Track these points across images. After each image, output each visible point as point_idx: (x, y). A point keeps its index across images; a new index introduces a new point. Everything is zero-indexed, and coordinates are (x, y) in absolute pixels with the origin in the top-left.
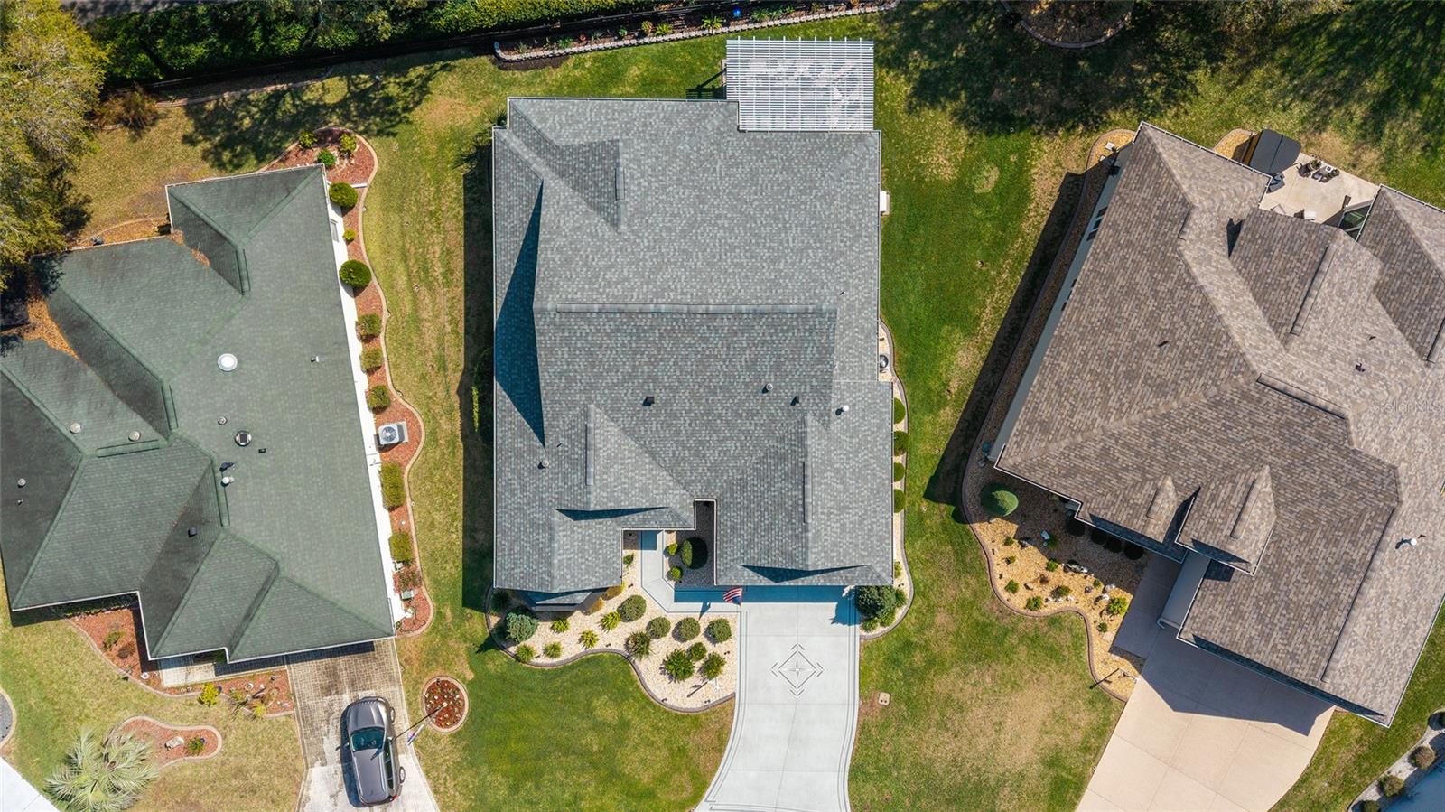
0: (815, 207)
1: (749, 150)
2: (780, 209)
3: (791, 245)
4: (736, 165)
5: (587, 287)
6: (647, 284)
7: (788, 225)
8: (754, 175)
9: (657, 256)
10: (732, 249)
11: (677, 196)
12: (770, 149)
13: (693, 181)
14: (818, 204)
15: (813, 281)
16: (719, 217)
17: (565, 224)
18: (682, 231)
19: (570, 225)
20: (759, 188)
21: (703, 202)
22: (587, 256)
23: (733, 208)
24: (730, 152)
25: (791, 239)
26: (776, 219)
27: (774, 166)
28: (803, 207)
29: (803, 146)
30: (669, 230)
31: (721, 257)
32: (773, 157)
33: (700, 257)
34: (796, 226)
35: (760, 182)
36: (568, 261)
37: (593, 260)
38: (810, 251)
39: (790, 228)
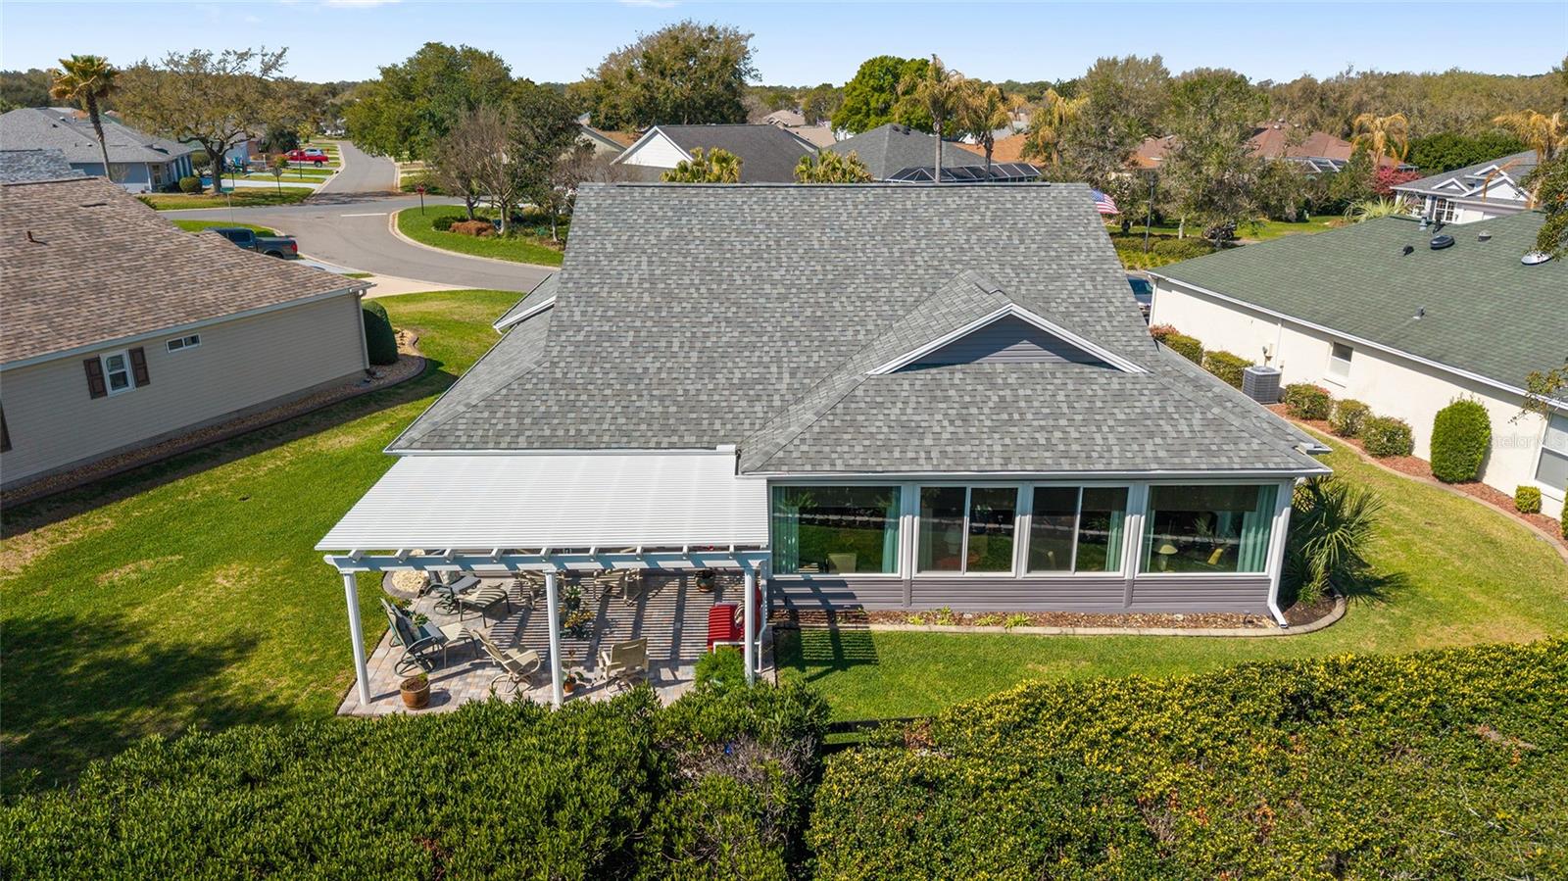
0: (584, 313)
1: (714, 413)
2: (658, 309)
3: (644, 259)
4: (743, 384)
5: (1009, 206)
6: (906, 210)
7: (646, 285)
8: (708, 367)
9: (896, 243)
10: (756, 254)
11: (870, 327)
12: (666, 415)
13: (840, 354)
14: (577, 317)
15: (614, 214)
16: (782, 298)
17: (1082, 285)
18: (853, 277)
19: (1071, 284)
20: (698, 345)
21: (815, 321)
22: (1022, 242)
23: (753, 311)
24: (758, 408)
25: (644, 266)
26: (669, 296)
27: (661, 383)
28: (611, 313)
29: (585, 421)
30: (877, 278)
31: (778, 242)
32: (662, 399)
33: (815, 243)
34: (629, 284)
35: (694, 355)
36: (1055, 234)
37: (1010, 238)
38: (610, 249)
39: (642, 280)
